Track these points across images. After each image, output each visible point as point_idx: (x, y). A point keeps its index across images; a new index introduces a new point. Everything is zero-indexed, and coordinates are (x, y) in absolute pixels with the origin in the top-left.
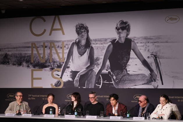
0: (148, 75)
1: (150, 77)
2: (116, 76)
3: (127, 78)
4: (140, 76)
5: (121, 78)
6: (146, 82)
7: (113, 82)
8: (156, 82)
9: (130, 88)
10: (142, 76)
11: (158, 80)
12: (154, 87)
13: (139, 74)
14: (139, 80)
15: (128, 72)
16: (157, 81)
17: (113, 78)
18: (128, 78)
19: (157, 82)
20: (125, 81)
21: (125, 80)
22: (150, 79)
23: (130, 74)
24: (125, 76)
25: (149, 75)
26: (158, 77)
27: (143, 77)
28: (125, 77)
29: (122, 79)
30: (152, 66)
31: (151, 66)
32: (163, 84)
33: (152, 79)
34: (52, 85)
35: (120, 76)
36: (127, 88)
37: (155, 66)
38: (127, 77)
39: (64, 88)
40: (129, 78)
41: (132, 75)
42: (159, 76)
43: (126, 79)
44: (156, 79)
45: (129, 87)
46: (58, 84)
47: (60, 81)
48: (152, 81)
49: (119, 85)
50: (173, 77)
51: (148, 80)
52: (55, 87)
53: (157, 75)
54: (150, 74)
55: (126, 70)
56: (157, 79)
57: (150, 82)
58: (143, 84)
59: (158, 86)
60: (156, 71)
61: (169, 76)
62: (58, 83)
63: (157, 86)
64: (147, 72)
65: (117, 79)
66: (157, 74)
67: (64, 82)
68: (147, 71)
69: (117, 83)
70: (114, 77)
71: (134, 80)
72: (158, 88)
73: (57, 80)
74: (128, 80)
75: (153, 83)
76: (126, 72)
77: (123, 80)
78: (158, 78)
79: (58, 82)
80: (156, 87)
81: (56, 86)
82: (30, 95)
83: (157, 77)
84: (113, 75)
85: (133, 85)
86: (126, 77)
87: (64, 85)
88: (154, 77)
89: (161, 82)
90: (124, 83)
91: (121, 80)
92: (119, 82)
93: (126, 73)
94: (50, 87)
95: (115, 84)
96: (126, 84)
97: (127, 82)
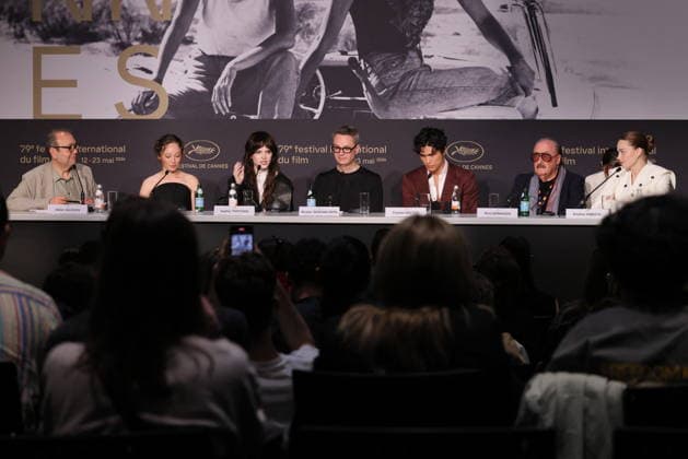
0: (502, 69)
1: (510, 79)
2: (378, 75)
3: (420, 83)
4: (471, 74)
5: (399, 83)
6: (493, 98)
7: (367, 97)
8: (529, 98)
9: (433, 117)
10: (478, 77)
11: (537, 90)
12: (523, 115)
13: (466, 69)
14: (466, 89)
15: (426, 61)
16: (533, 92)
17: (368, 84)
18: (423, 81)
19: (534, 98)
20: (412, 94)
21: (415, 89)
22: (509, 87)
24: (414, 73)
26: (540, 80)
27: (483, 78)
28: (413, 80)
29: (402, 85)
30: (516, 39)
31: (512, 40)
32: (555, 104)
33: (518, 84)
34: (119, 106)
35: (394, 76)
36: (422, 118)
37: (529, 38)
38: (422, 77)
39: (170, 118)
40: (430, 81)
41: (440, 72)
42: (541, 74)
43: (415, 85)
44: (532, 84)
46: (147, 105)
47: (152, 93)
48: (517, 94)
49: (391, 109)
50: (593, 79)
51: (501, 89)
52: (133, 116)
53: (533, 73)
54: (508, 67)
55: (419, 53)
56: (536, 87)
57: (510, 97)
58: (481, 105)
59: (537, 110)
60: (530, 60)
61: (578, 74)
62: (147, 99)
63: (533, 110)
64: (497, 62)
65: (381, 85)
67: (171, 98)
68: (499, 56)
69: (382, 102)
70: (373, 80)
72: (538, 117)
73: (143, 89)
74: (425, 91)
75: (520, 100)
76: (417, 60)
77: (407, 90)
78: (540, 82)
79: (148, 96)
80: (528, 116)
81: (137, 113)
82: (29, 148)
83: (533, 79)
84: (369, 71)
85: (445, 108)
86: (418, 80)
87: (169, 108)
88: (523, 81)
89: (549, 95)
90: (408, 100)
91: (400, 89)
92: (392, 98)
93: (418, 65)
94: (113, 115)
95: (374, 103)
96: (417, 103)
97: (420, 96)
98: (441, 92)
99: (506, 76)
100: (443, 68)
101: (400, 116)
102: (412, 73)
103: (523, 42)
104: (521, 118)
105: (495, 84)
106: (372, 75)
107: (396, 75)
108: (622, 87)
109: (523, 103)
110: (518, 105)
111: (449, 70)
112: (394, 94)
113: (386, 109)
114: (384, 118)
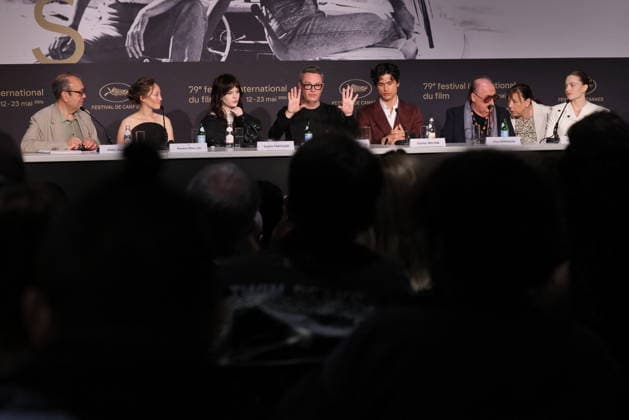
1: (393, 23)
2: (279, 20)
3: (315, 27)
4: (359, 20)
6: (379, 40)
7: (269, 41)
8: (410, 40)
10: (366, 22)
11: (417, 33)
12: (405, 56)
13: (356, 15)
14: (356, 33)
15: (321, 8)
16: (414, 35)
17: (269, 28)
18: (318, 26)
19: (414, 41)
20: (308, 38)
21: (311, 33)
22: (393, 30)
23: (327, 13)
24: (310, 19)
25: (390, 16)
27: (371, 23)
28: (309, 25)
32: (432, 46)
33: (400, 28)
34: (37, 52)
35: (293, 21)
36: (317, 59)
38: (317, 22)
40: (323, 26)
41: (333, 17)
42: (420, 19)
43: (312, 29)
44: (412, 29)
45: (324, 58)
46: (64, 50)
47: (69, 38)
48: (400, 37)
49: (291, 51)
50: (464, 23)
51: (386, 32)
52: (50, 60)
53: (413, 19)
56: (415, 30)
57: (394, 40)
58: (369, 47)
59: (417, 51)
60: (411, 7)
61: (450, 19)
62: (63, 45)
63: (413, 51)
65: (281, 29)
67: (87, 43)
69: (283, 45)
70: (274, 25)
71: (341, 33)
72: (418, 58)
73: (59, 35)
74: (320, 34)
75: (402, 42)
76: (312, 7)
77: (304, 34)
78: (419, 26)
79: (64, 42)
81: (54, 57)
83: (413, 24)
84: (270, 16)
85: (337, 50)
86: (313, 25)
87: (85, 52)
88: (404, 25)
89: (427, 38)
90: (305, 44)
91: (298, 33)
92: (291, 41)
93: (314, 11)
94: (31, 60)
95: (275, 45)
96: (312, 46)
97: (316, 39)
98: (334, 36)
99: (390, 22)
100: (336, 14)
101: (299, 58)
102: (308, 19)
104: (402, 58)
105: (381, 28)
106: (273, 21)
107: (294, 20)
108: (489, 30)
109: (405, 45)
110: (400, 46)
111: (341, 16)
112: (293, 37)
113: (286, 52)
114: (284, 59)
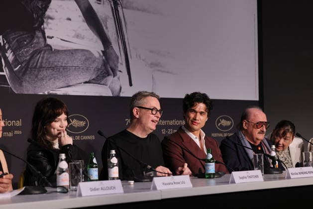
0: (99, 53)
1: (103, 60)
2: (14, 51)
3: (44, 61)
4: (79, 55)
5: (30, 59)
6: (94, 77)
7: (6, 73)
8: (116, 78)
9: (54, 92)
10: (84, 58)
11: (120, 71)
12: (113, 94)
13: (76, 50)
14: (77, 68)
15: (49, 41)
16: (118, 73)
17: (6, 58)
18: (47, 59)
19: (119, 78)
20: (39, 71)
21: (41, 67)
22: (103, 68)
23: (53, 48)
24: (40, 52)
25: (102, 54)
26: (122, 64)
27: (87, 59)
28: (39, 57)
29: (32, 62)
30: (107, 28)
31: (104, 28)
32: (131, 85)
33: (108, 66)
35: (26, 52)
36: (46, 93)
37: (115, 30)
38: (45, 55)
40: (51, 60)
42: (122, 59)
43: (42, 63)
44: (117, 67)
45: (51, 92)
48: (109, 75)
49: (24, 84)
50: (152, 64)
51: (98, 70)
53: (118, 58)
54: (102, 51)
55: (44, 33)
56: (119, 69)
57: (104, 77)
58: (86, 82)
60: (116, 47)
61: (143, 60)
63: (118, 88)
64: (95, 47)
65: (16, 61)
66: (118, 53)
68: (96, 41)
69: (18, 77)
70: (10, 56)
71: (65, 68)
72: (122, 95)
74: (48, 68)
75: (110, 79)
76: (42, 40)
77: (35, 67)
78: (122, 67)
80: (116, 94)
83: (118, 62)
84: (7, 47)
85: (62, 84)
86: (43, 58)
88: (111, 64)
89: (127, 76)
90: (37, 76)
91: (30, 66)
92: (24, 74)
93: (43, 45)
95: (11, 78)
96: (42, 79)
97: (45, 73)
98: (59, 71)
99: (101, 59)
100: (61, 49)
101: (31, 92)
102: (39, 51)
103: (111, 32)
105: (95, 65)
106: (9, 51)
107: (27, 52)
108: (168, 72)
109: (112, 82)
110: (109, 83)
111: (65, 51)
112: (26, 70)
113: (21, 85)
114: (19, 92)
